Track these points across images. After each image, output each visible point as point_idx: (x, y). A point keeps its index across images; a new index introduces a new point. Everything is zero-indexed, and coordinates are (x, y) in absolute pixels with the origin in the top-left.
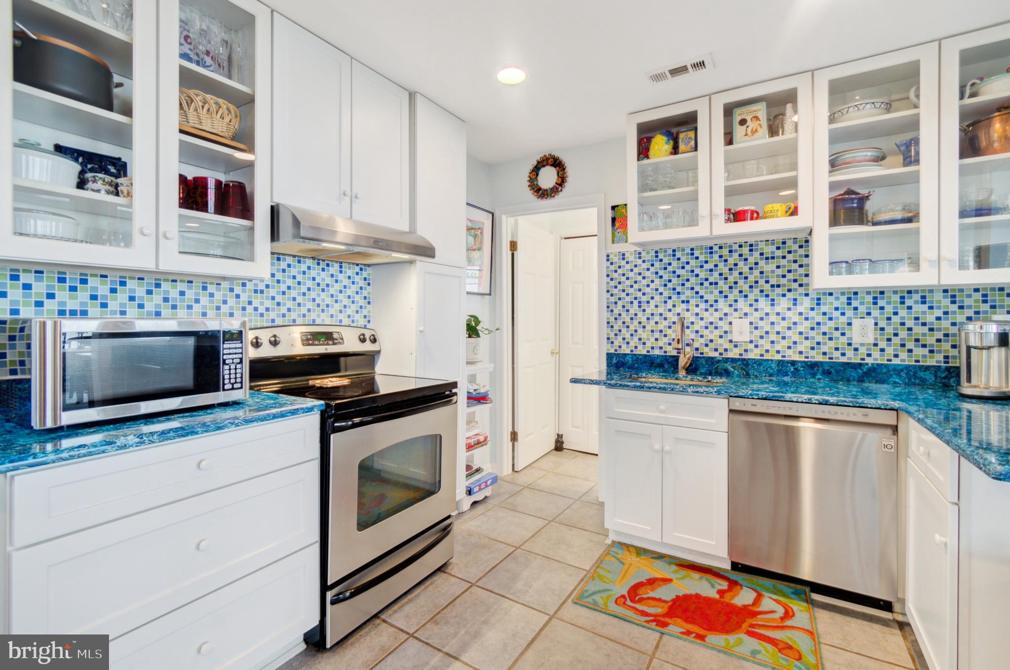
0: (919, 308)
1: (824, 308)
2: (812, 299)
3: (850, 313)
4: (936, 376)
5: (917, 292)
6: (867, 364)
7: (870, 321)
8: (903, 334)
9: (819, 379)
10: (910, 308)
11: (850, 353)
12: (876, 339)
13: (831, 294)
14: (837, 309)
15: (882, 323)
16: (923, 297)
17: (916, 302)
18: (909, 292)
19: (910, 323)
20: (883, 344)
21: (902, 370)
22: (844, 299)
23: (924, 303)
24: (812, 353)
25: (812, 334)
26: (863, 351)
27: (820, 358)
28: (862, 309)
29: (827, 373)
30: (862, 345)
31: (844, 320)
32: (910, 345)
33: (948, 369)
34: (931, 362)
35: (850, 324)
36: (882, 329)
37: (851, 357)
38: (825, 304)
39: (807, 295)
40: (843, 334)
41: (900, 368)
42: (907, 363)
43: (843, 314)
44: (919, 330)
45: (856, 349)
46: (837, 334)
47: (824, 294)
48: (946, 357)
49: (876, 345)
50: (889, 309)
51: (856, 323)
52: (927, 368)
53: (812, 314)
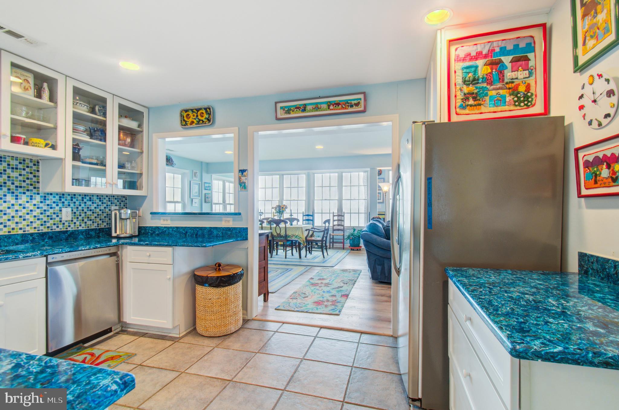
0: (89, 203)
1: (48, 202)
2: (41, 197)
3: (60, 205)
4: (95, 233)
5: (88, 196)
6: (70, 231)
7: (69, 209)
8: (83, 215)
9: (46, 242)
10: (85, 203)
11: (61, 226)
12: (72, 218)
13: (51, 194)
14: (54, 202)
15: (75, 210)
16: (90, 198)
17: (88, 200)
18: (85, 195)
19: (85, 210)
20: (75, 220)
21: (84, 232)
22: (57, 197)
23: (90, 201)
24: (42, 228)
25: (41, 216)
26: (67, 224)
27: (46, 230)
28: (66, 203)
29: (51, 238)
30: (66, 221)
31: (57, 208)
32: (86, 220)
33: (100, 229)
34: (93, 227)
35: (61, 211)
36: (75, 213)
37: (61, 228)
38: (48, 200)
39: (38, 194)
40: (58, 216)
41: (83, 231)
42: (84, 228)
43: (57, 205)
44: (89, 213)
45: (64, 224)
46: (54, 216)
47: (48, 194)
48: (98, 224)
49: (72, 221)
50: (77, 203)
51: (64, 210)
52: (92, 230)
53: (41, 205)
